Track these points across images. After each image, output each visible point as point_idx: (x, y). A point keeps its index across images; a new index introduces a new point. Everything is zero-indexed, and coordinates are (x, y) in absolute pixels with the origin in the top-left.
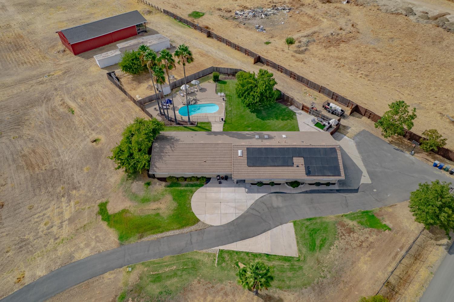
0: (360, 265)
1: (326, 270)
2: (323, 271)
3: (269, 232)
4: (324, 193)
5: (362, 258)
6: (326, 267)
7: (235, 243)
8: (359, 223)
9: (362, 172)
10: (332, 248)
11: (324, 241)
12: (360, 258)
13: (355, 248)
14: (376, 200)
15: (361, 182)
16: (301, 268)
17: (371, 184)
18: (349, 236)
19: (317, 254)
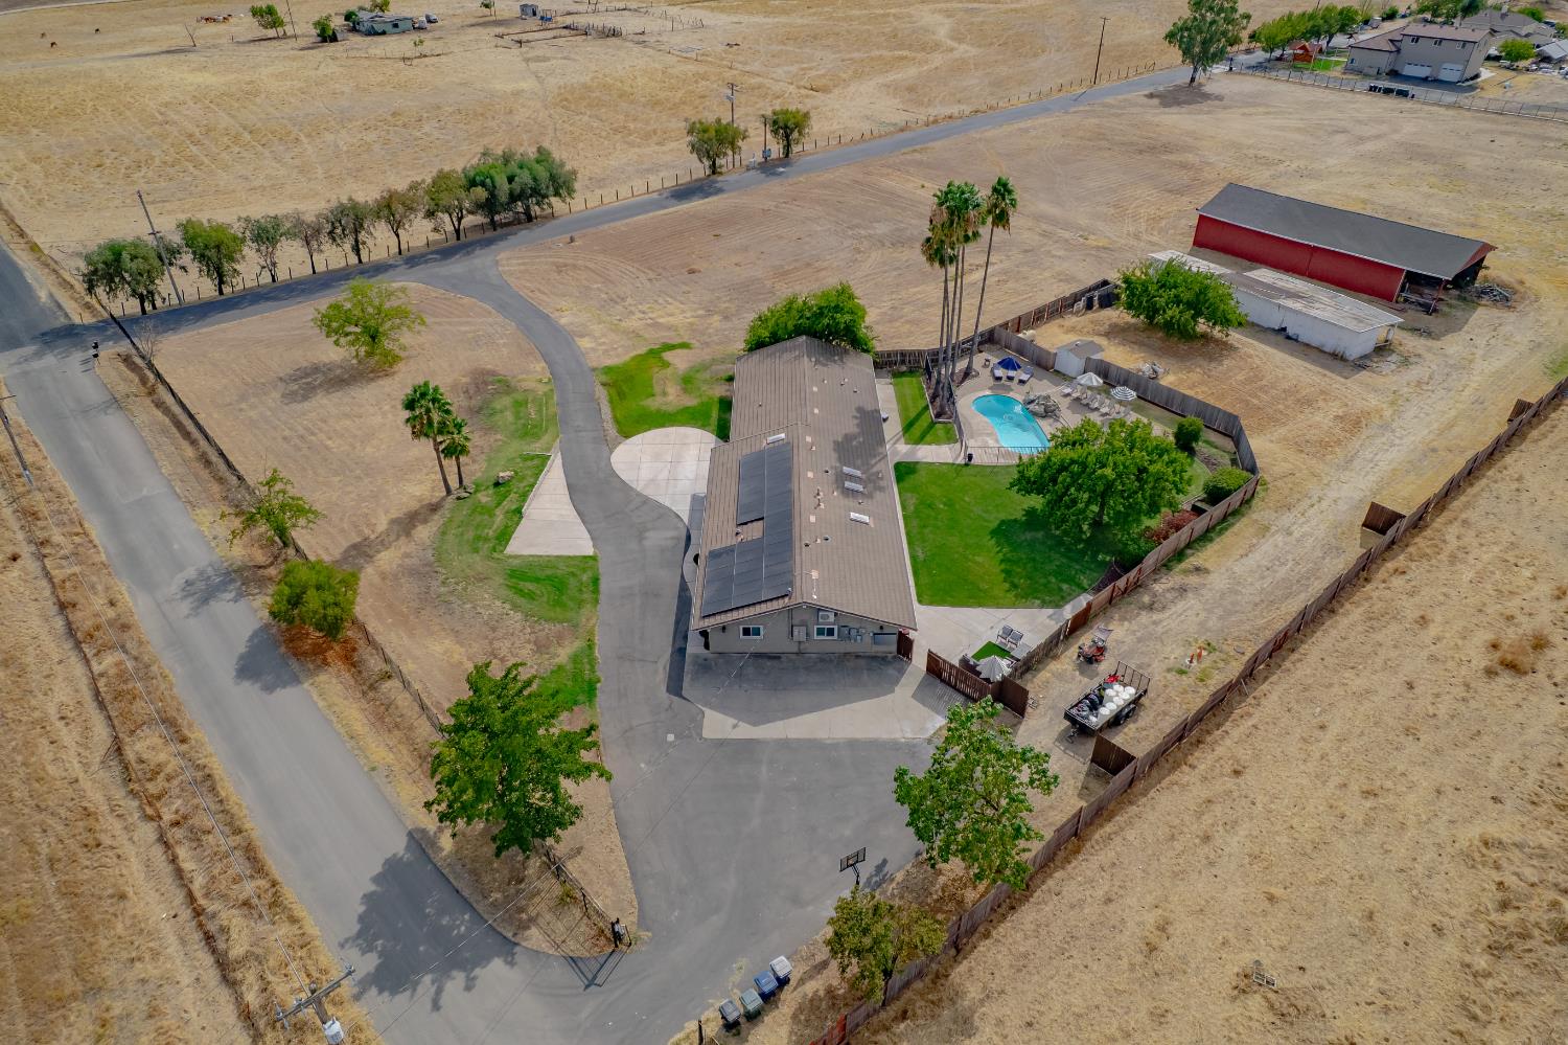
0: (447, 642)
1: (460, 588)
2: (457, 584)
3: (579, 521)
4: (677, 622)
5: (463, 650)
6: (465, 589)
7: (563, 475)
8: (560, 667)
9: (755, 724)
10: (507, 606)
11: (531, 596)
12: (462, 646)
13: (491, 643)
14: (631, 728)
15: (708, 712)
16: (476, 551)
17: (700, 735)
18: (529, 642)
19: (499, 580)
